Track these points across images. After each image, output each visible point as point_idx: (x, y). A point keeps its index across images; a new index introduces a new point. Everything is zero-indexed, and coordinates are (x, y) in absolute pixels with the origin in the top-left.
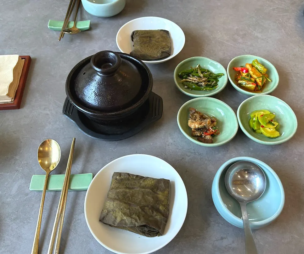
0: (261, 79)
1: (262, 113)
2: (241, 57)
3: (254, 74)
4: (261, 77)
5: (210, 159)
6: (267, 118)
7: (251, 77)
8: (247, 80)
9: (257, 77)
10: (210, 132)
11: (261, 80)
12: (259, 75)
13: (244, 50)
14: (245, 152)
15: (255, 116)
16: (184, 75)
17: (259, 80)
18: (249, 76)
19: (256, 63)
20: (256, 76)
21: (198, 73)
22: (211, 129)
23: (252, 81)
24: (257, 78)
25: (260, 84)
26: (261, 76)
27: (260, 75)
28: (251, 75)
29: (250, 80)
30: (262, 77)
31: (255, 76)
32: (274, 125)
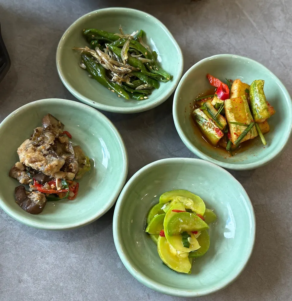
0: (243, 129)
1: (189, 204)
2: (240, 59)
3: (232, 110)
4: (246, 125)
5: (20, 240)
6: (183, 223)
7: (223, 114)
8: (211, 116)
9: (234, 121)
10: (50, 188)
11: (242, 131)
12: (243, 117)
13: (272, 48)
14: (101, 264)
15: (170, 202)
16: (94, 40)
17: (238, 129)
18: (220, 110)
19: (257, 88)
20: (235, 118)
21: (121, 47)
22: (57, 182)
23: (220, 124)
24: (234, 123)
25: (234, 138)
26: (248, 122)
27: (245, 119)
28: (224, 110)
29: (216, 120)
30: (248, 126)
31: (231, 117)
32: (187, 245)
